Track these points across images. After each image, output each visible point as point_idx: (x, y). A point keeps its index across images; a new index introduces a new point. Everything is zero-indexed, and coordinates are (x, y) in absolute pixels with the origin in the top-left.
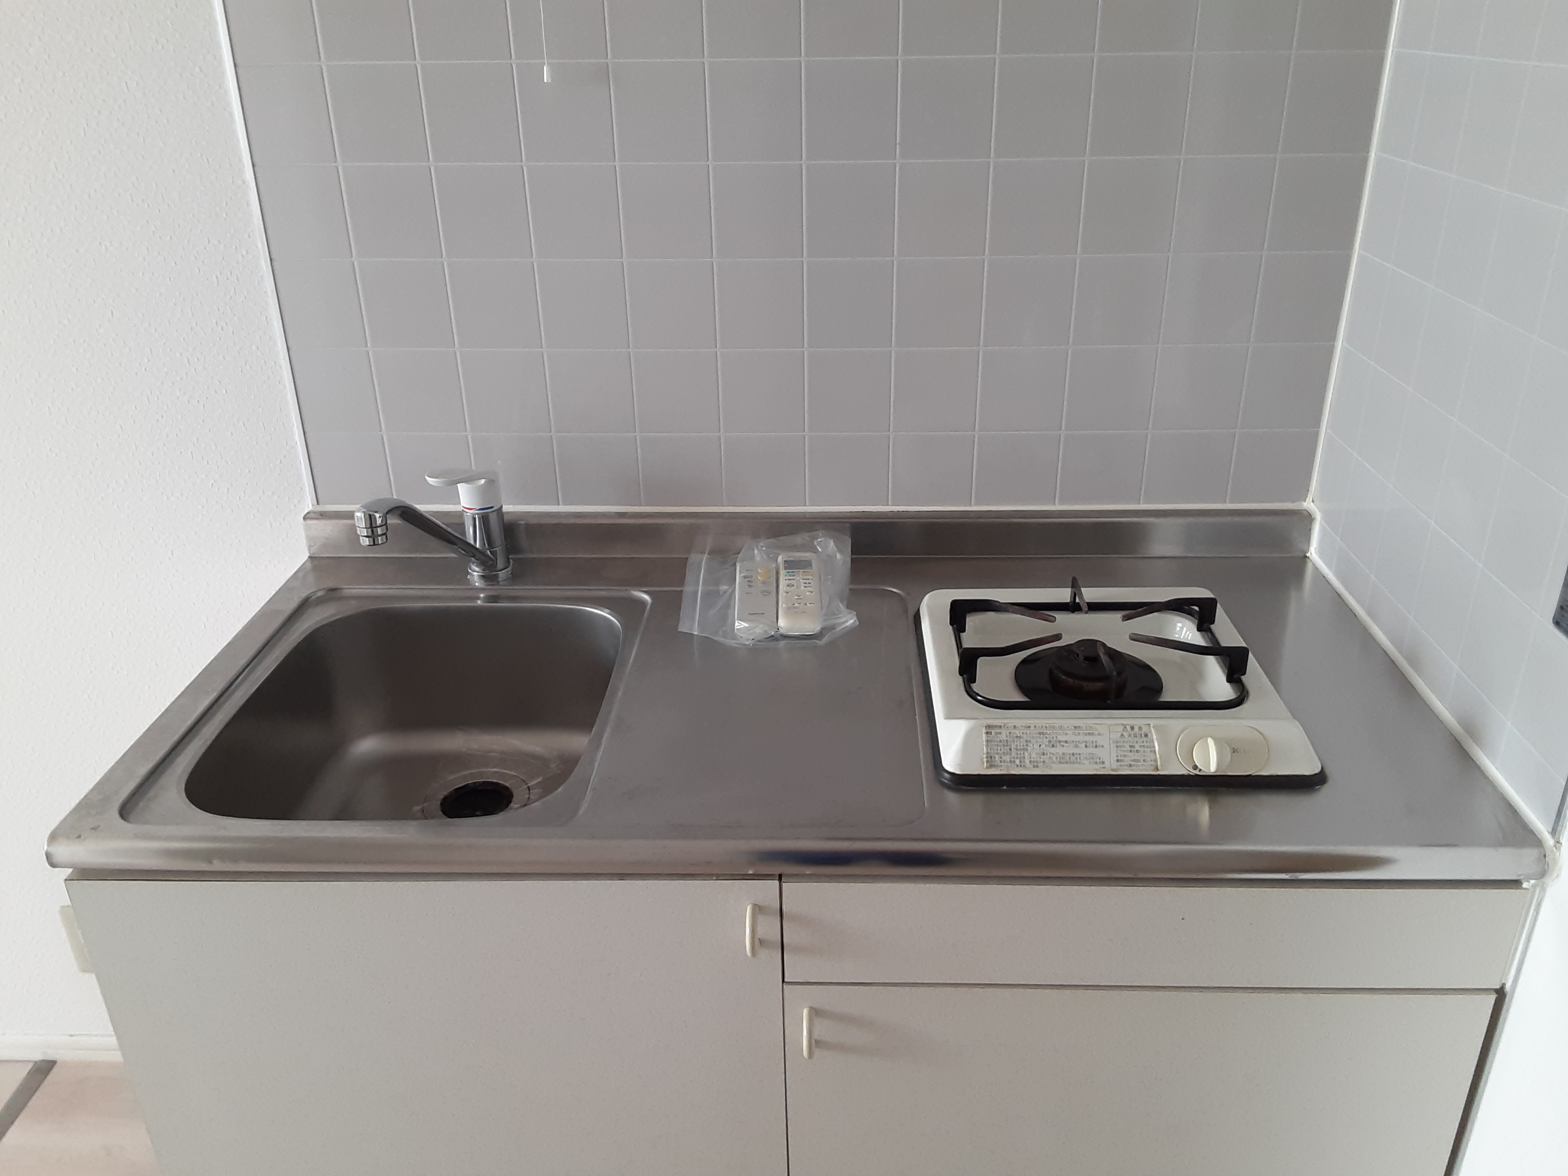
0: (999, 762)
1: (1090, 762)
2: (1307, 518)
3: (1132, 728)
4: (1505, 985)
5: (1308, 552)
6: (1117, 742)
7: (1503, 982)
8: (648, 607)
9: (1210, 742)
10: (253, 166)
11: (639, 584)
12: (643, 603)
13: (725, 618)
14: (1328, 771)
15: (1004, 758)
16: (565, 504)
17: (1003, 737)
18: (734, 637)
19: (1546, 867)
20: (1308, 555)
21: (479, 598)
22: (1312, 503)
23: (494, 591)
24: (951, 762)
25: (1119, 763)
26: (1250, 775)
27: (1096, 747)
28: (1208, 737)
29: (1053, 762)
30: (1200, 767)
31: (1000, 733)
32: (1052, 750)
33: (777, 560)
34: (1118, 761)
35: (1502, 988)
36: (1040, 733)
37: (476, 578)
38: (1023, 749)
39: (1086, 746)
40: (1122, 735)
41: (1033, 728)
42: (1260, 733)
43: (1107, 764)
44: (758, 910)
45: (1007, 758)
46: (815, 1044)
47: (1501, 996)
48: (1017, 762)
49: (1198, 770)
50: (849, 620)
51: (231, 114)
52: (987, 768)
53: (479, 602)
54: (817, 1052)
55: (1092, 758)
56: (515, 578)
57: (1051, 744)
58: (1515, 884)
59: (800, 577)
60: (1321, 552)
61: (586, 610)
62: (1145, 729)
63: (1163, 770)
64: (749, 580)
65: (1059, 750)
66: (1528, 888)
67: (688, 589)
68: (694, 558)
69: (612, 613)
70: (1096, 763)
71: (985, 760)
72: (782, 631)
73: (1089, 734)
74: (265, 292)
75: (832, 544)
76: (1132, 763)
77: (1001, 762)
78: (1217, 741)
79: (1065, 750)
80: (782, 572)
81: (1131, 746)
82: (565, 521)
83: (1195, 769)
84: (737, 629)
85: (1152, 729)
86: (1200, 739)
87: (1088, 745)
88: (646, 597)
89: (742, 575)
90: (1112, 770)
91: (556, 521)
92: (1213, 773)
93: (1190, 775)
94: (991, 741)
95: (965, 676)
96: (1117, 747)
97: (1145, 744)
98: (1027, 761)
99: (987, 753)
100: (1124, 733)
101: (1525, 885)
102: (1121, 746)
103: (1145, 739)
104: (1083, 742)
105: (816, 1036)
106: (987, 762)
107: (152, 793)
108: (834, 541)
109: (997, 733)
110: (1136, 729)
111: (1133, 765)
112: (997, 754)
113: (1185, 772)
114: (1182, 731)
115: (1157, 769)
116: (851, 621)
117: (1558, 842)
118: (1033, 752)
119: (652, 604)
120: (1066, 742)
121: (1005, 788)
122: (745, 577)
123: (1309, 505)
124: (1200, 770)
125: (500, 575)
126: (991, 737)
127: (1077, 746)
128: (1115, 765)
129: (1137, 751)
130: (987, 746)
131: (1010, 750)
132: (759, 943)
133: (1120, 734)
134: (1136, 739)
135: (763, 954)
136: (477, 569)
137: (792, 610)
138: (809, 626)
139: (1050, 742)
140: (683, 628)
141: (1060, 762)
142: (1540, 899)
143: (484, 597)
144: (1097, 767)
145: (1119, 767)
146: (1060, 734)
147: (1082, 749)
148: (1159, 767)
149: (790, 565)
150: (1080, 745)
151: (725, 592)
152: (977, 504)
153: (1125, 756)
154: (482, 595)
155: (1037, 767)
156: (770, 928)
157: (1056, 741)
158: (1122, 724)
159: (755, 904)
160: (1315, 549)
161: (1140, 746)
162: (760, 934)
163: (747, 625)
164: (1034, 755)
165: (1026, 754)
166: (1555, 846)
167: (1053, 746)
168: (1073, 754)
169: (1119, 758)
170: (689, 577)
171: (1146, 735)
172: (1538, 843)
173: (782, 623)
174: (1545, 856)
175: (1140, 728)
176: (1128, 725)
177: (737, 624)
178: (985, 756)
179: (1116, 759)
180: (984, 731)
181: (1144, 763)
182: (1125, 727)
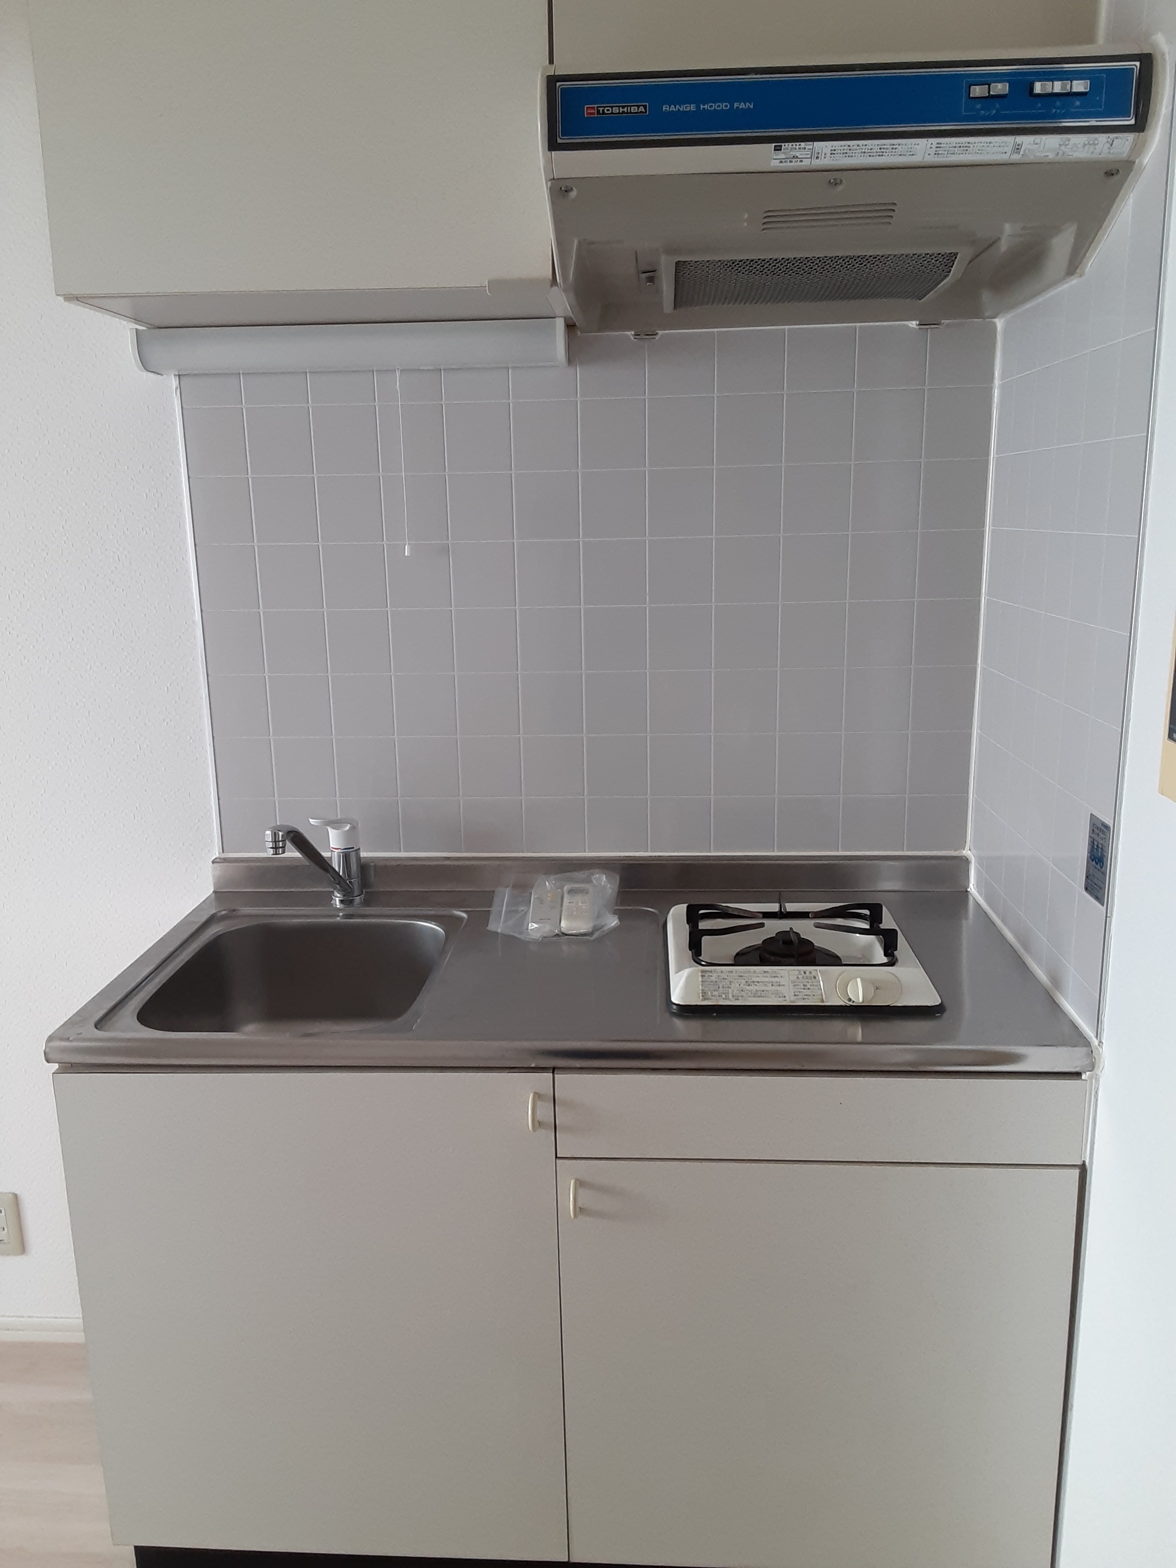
0: (710, 996)
1: (775, 997)
2: (966, 861)
3: (805, 973)
4: (1085, 1161)
5: (968, 888)
6: (794, 982)
7: (1083, 1159)
8: (465, 921)
9: (859, 980)
10: (202, 611)
11: (458, 906)
12: (460, 919)
13: (521, 923)
14: (945, 1004)
15: (714, 993)
16: (405, 851)
17: (713, 979)
18: (528, 934)
19: (1094, 1060)
20: (969, 890)
21: (339, 916)
22: (969, 851)
23: (350, 910)
24: (676, 997)
25: (796, 997)
26: (889, 1006)
27: (779, 986)
28: (858, 977)
29: (749, 997)
30: (853, 999)
31: (711, 976)
32: (748, 988)
33: (563, 888)
34: (795, 995)
35: (1084, 1164)
36: (740, 976)
37: (338, 903)
38: (728, 987)
39: (772, 985)
40: (798, 977)
41: (734, 972)
42: (896, 977)
43: (787, 998)
44: (538, 1096)
45: (716, 993)
46: (580, 1210)
47: (1083, 1171)
48: (724, 996)
49: (852, 1001)
50: (613, 922)
51: (189, 577)
52: (702, 1000)
53: (338, 919)
54: (580, 1217)
55: (777, 994)
56: (366, 903)
57: (748, 983)
58: (1077, 1075)
59: (578, 898)
60: (978, 886)
61: (419, 924)
62: (814, 974)
63: (827, 1002)
64: (541, 901)
65: (753, 988)
66: (1086, 1079)
67: (494, 909)
68: (499, 890)
69: (437, 924)
70: (780, 997)
71: (701, 995)
72: (563, 930)
73: (775, 977)
74: (201, 698)
75: (604, 878)
76: (804, 997)
77: (712, 996)
78: (863, 981)
79: (757, 988)
80: (566, 895)
81: (804, 985)
82: (405, 863)
83: (849, 1001)
84: (530, 929)
85: (819, 972)
86: (851, 980)
87: (773, 984)
88: (464, 915)
89: (536, 896)
90: (791, 1002)
91: (398, 863)
92: (861, 1003)
93: (846, 1006)
94: (705, 981)
95: (693, 951)
96: (794, 985)
97: (814, 984)
98: (731, 996)
99: (702, 990)
100: (799, 976)
101: (1083, 1077)
102: (797, 985)
103: (813, 980)
104: (770, 982)
105: (580, 1204)
106: (703, 996)
107: (115, 1019)
108: (606, 877)
109: (709, 976)
110: (807, 973)
111: (806, 999)
112: (709, 990)
113: (843, 1004)
114: (839, 976)
115: (823, 1001)
116: (616, 922)
117: (1101, 1042)
118: (735, 988)
119: (468, 919)
120: (758, 982)
121: (715, 1014)
122: (538, 898)
123: (966, 852)
124: (853, 1002)
125: (356, 900)
126: (705, 979)
127: (766, 985)
128: (793, 998)
129: (809, 989)
130: (702, 985)
131: (719, 987)
132: (538, 1124)
133: (796, 977)
134: (807, 980)
135: (542, 1132)
136: (338, 895)
137: (570, 917)
138: (581, 926)
139: (747, 982)
140: (492, 926)
141: (754, 997)
142: (1096, 1089)
143: (343, 916)
144: (781, 999)
145: (796, 1000)
146: (754, 976)
147: (770, 988)
148: (824, 1000)
149: (571, 891)
150: (768, 984)
151: (523, 910)
152: (715, 851)
153: (800, 992)
154: (341, 914)
155: (738, 999)
156: (545, 1112)
157: (751, 982)
158: (798, 970)
159: (535, 1093)
160: (973, 885)
161: (811, 986)
162: (539, 1116)
163: (537, 926)
164: (735, 992)
165: (730, 990)
166: (1099, 1045)
167: (749, 985)
168: (763, 991)
169: (796, 994)
170: (496, 900)
171: (815, 977)
172: (1087, 1044)
173: (563, 924)
174: (1092, 1052)
175: (810, 973)
176: (802, 970)
177: (530, 925)
178: (701, 992)
179: (793, 994)
180: (700, 974)
181: (814, 997)
182: (800, 972)
